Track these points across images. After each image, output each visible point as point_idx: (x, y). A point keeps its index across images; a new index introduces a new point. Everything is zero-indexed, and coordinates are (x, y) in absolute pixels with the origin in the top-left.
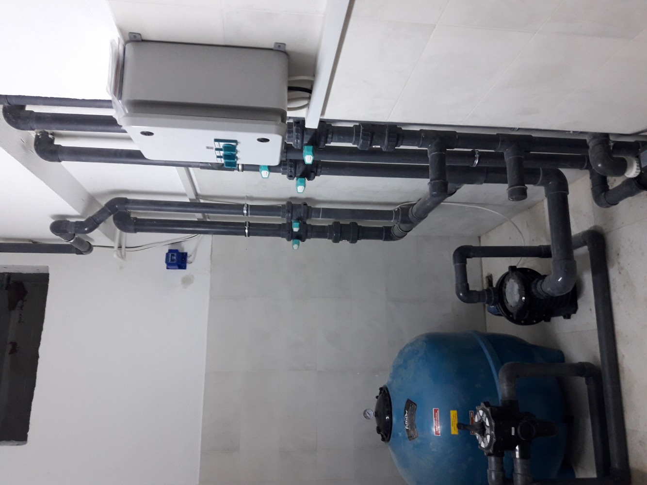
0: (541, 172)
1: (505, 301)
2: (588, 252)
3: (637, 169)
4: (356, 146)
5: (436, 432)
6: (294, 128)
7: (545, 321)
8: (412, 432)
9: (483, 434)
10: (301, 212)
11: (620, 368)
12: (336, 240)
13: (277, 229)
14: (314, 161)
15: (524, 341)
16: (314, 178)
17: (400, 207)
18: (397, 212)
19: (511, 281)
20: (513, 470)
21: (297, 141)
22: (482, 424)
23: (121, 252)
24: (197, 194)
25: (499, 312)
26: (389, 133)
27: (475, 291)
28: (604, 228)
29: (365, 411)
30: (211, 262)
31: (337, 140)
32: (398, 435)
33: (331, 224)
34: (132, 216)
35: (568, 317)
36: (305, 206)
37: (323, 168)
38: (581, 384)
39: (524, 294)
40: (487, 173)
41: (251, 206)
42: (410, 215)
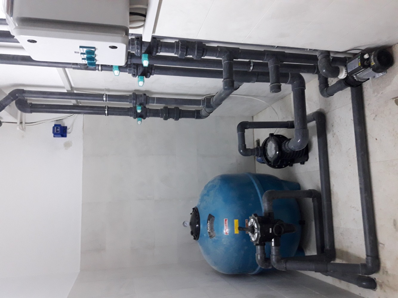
0: (290, 76)
1: (267, 154)
2: (316, 124)
3: (345, 74)
4: (176, 55)
5: (226, 233)
6: (136, 42)
7: (290, 166)
8: (212, 233)
9: (253, 233)
10: (142, 100)
11: (332, 192)
12: (166, 119)
13: (127, 111)
14: (149, 65)
15: (277, 178)
16: (150, 77)
17: (205, 97)
18: (204, 101)
19: (271, 142)
20: (270, 252)
21: (138, 51)
22: (253, 227)
23: (22, 126)
24: (71, 87)
25: (263, 161)
26: (198, 47)
27: (250, 149)
28: (325, 110)
29: (184, 222)
30: (83, 132)
31: (164, 51)
32: (203, 235)
33: (162, 108)
34: (29, 102)
35: (303, 163)
36: (145, 96)
37: (155, 70)
38: (310, 201)
39: (278, 150)
40: (258, 76)
41: (109, 95)
42: (212, 103)
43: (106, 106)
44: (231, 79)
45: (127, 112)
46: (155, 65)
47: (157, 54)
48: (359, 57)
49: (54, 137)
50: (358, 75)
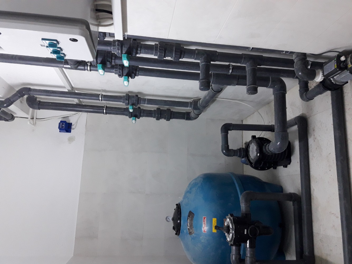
0: (271, 80)
1: (249, 156)
2: (297, 128)
3: (322, 76)
4: (156, 57)
5: (204, 231)
6: (117, 43)
7: (274, 168)
8: (191, 230)
9: (229, 233)
10: (134, 100)
11: (312, 197)
12: (158, 119)
15: (260, 179)
16: (134, 77)
17: (193, 100)
18: (191, 103)
19: (253, 144)
20: (245, 254)
21: (118, 51)
22: (228, 227)
23: (33, 121)
24: (72, 87)
25: (246, 162)
26: (175, 49)
27: (232, 150)
28: (307, 114)
29: (167, 217)
30: (86, 129)
31: (144, 52)
32: (184, 232)
34: (38, 99)
35: (286, 166)
36: (137, 97)
37: (140, 71)
38: (290, 205)
39: (259, 152)
40: (238, 79)
41: (104, 95)
42: (198, 105)
43: (104, 106)
44: (206, 80)
45: (123, 111)
46: (140, 66)
47: (138, 55)
48: (335, 59)
49: (60, 132)
50: (335, 77)
